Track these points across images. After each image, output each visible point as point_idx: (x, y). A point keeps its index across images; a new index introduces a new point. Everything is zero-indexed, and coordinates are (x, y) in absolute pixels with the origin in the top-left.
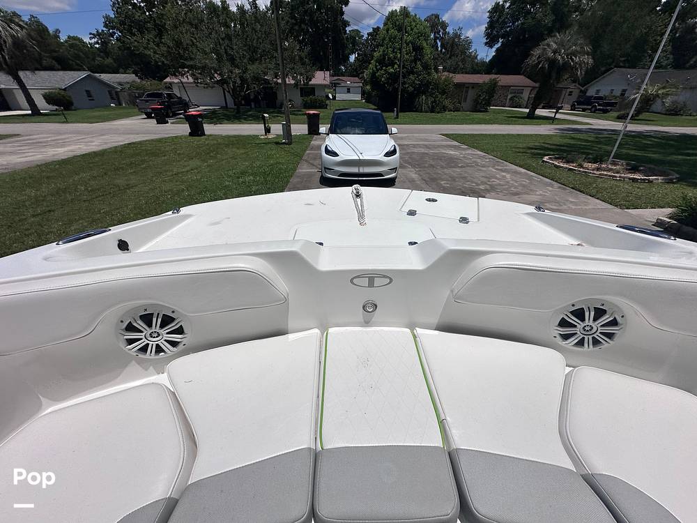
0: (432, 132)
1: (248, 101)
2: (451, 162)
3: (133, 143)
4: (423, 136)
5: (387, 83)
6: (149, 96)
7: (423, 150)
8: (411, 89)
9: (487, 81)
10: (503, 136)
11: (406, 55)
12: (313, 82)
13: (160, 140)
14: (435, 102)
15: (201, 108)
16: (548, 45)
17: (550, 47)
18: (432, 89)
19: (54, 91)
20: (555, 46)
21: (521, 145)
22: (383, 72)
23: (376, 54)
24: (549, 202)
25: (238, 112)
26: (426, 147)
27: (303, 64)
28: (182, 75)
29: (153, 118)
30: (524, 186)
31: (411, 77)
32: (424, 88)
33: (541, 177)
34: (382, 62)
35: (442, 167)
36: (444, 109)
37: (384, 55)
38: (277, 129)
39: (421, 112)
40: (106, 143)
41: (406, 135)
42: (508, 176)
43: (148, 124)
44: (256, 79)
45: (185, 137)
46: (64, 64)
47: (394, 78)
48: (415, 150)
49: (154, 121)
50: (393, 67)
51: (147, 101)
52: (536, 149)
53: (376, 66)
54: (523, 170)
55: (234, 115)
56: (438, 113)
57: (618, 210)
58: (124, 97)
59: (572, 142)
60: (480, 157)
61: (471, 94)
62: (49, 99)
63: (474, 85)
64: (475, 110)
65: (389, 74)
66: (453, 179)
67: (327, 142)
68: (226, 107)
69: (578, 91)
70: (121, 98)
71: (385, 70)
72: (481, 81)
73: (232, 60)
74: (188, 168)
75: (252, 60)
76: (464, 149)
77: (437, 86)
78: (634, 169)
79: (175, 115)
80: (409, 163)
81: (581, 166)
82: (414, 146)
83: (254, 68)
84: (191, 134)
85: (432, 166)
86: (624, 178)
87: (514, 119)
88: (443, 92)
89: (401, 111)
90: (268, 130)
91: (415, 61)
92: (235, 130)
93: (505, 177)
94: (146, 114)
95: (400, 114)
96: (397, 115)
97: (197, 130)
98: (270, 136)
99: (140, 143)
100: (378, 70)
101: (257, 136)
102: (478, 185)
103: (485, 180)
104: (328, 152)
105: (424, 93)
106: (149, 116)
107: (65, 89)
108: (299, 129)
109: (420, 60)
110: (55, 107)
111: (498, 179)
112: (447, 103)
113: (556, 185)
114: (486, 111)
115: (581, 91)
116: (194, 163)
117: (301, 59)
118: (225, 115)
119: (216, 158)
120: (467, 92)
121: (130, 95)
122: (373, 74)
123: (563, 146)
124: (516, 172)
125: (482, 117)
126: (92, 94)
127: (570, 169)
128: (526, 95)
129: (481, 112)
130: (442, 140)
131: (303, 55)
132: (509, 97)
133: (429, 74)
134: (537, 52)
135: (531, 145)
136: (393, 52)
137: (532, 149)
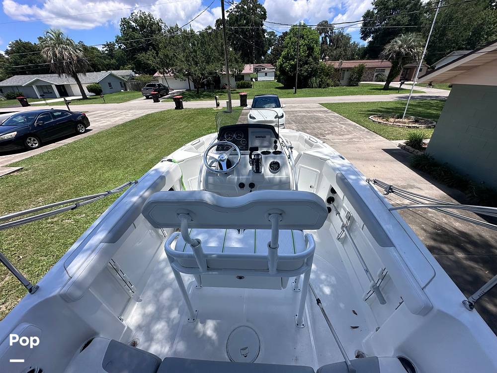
0: (314, 102)
1: (203, 85)
2: (317, 120)
3: (150, 115)
4: (308, 105)
5: (290, 71)
6: (148, 86)
7: (304, 114)
8: (305, 74)
9: (357, 66)
10: (357, 103)
11: (303, 53)
12: (243, 72)
13: (161, 112)
14: (322, 81)
15: (175, 91)
16: (396, 42)
17: (397, 44)
18: (320, 73)
19: (92, 84)
20: (400, 43)
21: (364, 109)
22: (287, 64)
23: (283, 53)
24: (355, 138)
25: (198, 93)
26: (307, 112)
27: (237, 62)
28: (167, 73)
29: (151, 98)
30: (348, 131)
31: (306, 66)
32: (313, 73)
33: (362, 127)
34: (287, 58)
35: (311, 123)
36: (328, 85)
37: (288, 54)
38: (223, 103)
39: (313, 88)
40: (135, 115)
41: (298, 105)
42: (344, 126)
43: (149, 103)
44: (210, 73)
45: (174, 110)
46: (96, 68)
47: (294, 67)
48: (300, 114)
49: (152, 100)
50: (294, 61)
51: (147, 89)
52: (372, 111)
53: (283, 61)
54: (354, 123)
55: (195, 95)
56: (324, 88)
57: (388, 141)
58: (129, 85)
59: (399, 106)
60: (335, 117)
61: (347, 75)
62: (90, 89)
63: (348, 69)
64: (350, 85)
65: (291, 65)
66: (314, 129)
67: (250, 113)
68: (189, 90)
69: (426, 68)
70: (127, 86)
71: (288, 63)
72: (353, 66)
73: (196, 64)
74: (182, 127)
75: (208, 63)
76: (328, 113)
77: (323, 70)
78: (416, 121)
79: (162, 96)
80: (294, 121)
81: (387, 120)
82: (300, 112)
83: (209, 68)
84: (176, 108)
85: (306, 122)
86: (404, 126)
87: (373, 90)
88: (327, 75)
89: (298, 88)
90: (218, 105)
91: (308, 56)
92: (198, 105)
93: (342, 127)
94: (146, 96)
95: (297, 90)
96: (295, 91)
97: (179, 106)
98: (219, 108)
99: (152, 114)
100: (284, 63)
101: (211, 109)
102: (325, 131)
103: (330, 129)
104: (251, 117)
105: (314, 76)
106: (148, 98)
107: (98, 83)
108: (236, 103)
109: (311, 55)
110: (93, 94)
111: (337, 128)
112: (329, 81)
113: (367, 130)
114: (357, 85)
115: (428, 68)
116: (184, 124)
117: (236, 59)
118: (190, 95)
119: (193, 121)
120: (344, 73)
121: (132, 84)
122: (281, 65)
123: (390, 109)
124: (350, 125)
125: (352, 90)
126: (111, 84)
127: (379, 122)
128: (387, 73)
129: (354, 86)
130: (318, 108)
131: (237, 57)
132: (375, 74)
133: (318, 64)
134: (388, 47)
135: (370, 109)
136: (294, 51)
137: (369, 111)
